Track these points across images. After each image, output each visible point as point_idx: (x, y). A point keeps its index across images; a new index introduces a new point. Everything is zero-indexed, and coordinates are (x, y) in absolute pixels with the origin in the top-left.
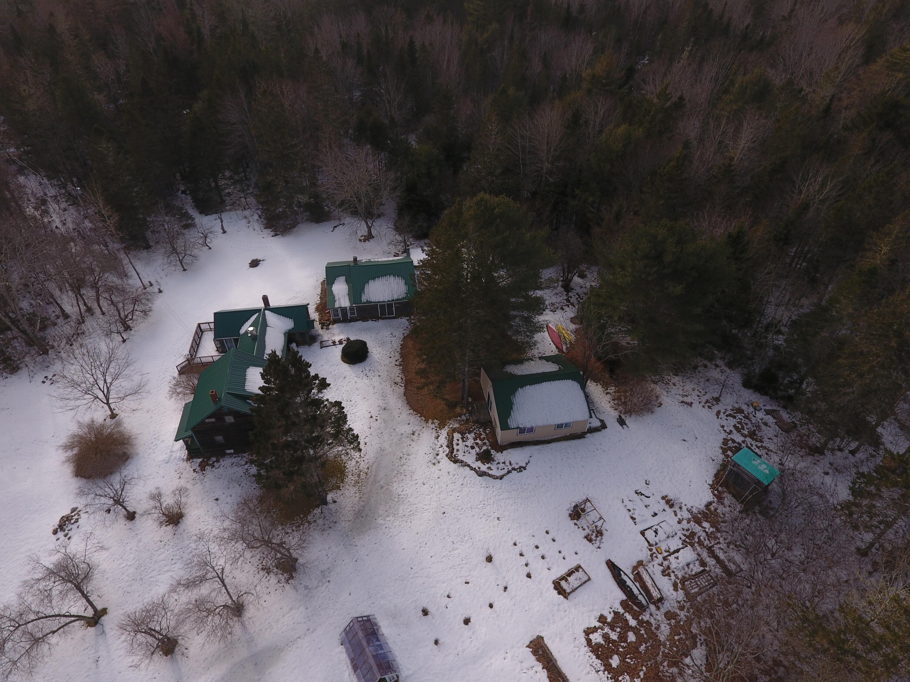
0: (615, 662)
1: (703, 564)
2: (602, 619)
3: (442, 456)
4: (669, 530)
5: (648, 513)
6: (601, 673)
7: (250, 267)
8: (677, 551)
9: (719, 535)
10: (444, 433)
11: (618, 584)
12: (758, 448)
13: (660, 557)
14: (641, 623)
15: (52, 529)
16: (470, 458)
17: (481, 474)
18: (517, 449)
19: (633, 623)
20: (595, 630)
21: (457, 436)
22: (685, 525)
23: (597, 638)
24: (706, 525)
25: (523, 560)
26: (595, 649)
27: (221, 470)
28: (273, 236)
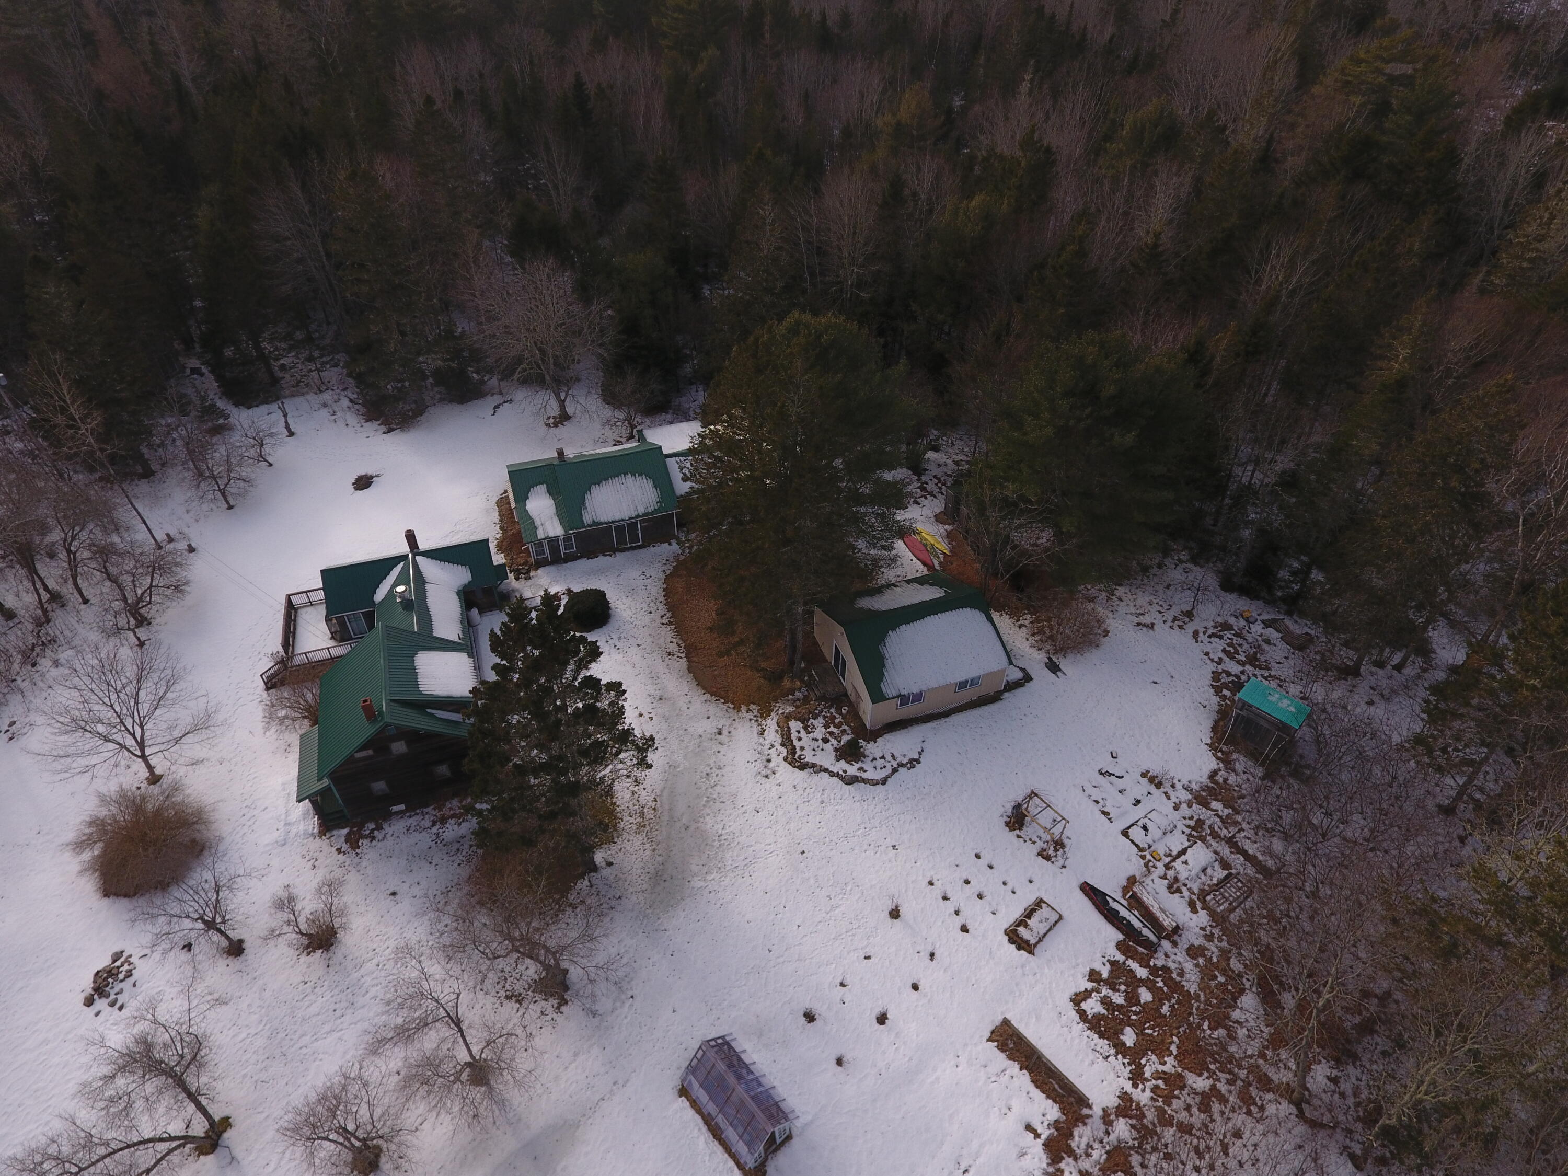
0: (1129, 1037)
1: (1225, 865)
2: (1094, 976)
3: (778, 761)
4: (1164, 823)
5: (1127, 801)
6: (1112, 1059)
7: (356, 489)
8: (1183, 852)
9: (1239, 818)
10: (771, 724)
11: (1106, 917)
12: (1266, 678)
13: (1160, 865)
14: (1154, 971)
15: (81, 998)
16: (826, 758)
17: (850, 781)
18: (898, 732)
19: (1142, 973)
20: (1087, 994)
21: (795, 725)
22: (1185, 810)
23: (1092, 1006)
24: (1215, 805)
25: (950, 907)
26: (1094, 1024)
27: (389, 842)
28: (384, 433)
